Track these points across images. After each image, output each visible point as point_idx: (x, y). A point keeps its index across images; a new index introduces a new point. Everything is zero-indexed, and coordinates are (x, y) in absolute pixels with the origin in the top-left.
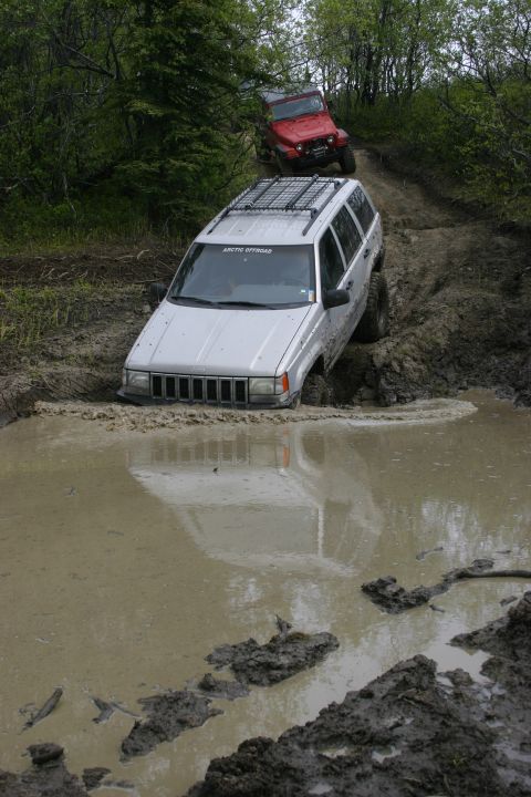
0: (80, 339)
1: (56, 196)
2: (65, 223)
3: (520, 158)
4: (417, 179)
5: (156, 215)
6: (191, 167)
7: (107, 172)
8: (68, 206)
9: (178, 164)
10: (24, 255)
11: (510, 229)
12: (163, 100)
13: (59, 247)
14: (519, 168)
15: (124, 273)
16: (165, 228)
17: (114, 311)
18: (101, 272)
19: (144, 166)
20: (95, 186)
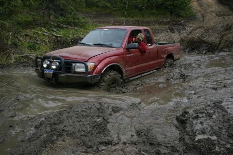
0: (156, 36)
1: (152, 9)
2: (154, 14)
4: (228, 5)
5: (171, 13)
6: (179, 3)
7: (162, 4)
8: (154, 11)
9: (176, 2)
10: (146, 20)
13: (152, 19)
15: (165, 24)
16: (173, 15)
17: (162, 31)
18: (160, 23)
19: (169, 2)
20: (159, 7)
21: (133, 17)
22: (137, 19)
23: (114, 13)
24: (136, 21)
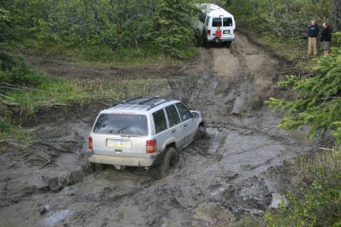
3: (279, 31)
5: (166, 54)
10: (127, 67)
11: (276, 56)
12: (168, 18)
14: (279, 34)
16: (169, 58)
18: (152, 74)
21: (105, 61)
22: (114, 66)
23: (70, 52)
24: (112, 68)
